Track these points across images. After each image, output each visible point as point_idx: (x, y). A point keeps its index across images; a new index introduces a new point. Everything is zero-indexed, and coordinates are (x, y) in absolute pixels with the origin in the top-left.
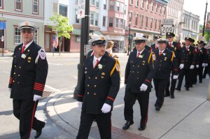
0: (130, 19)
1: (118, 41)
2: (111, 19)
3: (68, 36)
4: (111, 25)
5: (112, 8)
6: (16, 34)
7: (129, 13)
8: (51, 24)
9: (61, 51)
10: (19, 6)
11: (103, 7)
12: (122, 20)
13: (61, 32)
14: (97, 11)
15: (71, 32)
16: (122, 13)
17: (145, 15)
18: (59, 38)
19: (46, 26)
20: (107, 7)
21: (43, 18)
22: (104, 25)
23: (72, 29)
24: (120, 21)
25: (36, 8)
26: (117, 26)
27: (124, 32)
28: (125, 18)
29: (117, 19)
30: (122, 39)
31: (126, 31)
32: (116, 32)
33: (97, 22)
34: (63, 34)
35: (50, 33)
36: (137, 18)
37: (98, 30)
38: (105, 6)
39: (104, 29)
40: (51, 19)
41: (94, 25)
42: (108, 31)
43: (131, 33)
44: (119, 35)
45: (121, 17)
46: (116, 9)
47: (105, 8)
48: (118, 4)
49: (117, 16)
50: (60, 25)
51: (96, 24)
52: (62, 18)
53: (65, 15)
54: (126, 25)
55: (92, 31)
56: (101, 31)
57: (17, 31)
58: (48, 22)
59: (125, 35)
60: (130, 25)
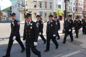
0: (84, 7)
1: (79, 16)
2: (77, 8)
3: (61, 15)
4: (76, 10)
5: (77, 4)
7: (84, 5)
8: (55, 11)
10: (46, 7)
11: (73, 4)
12: (81, 8)
13: (59, 14)
14: (71, 6)
16: (81, 5)
20: (75, 4)
21: (53, 10)
22: (74, 10)
23: (63, 13)
24: (80, 8)
25: (51, 7)
26: (79, 10)
27: (82, 12)
29: (79, 8)
30: (81, 15)
31: (83, 12)
32: (78, 12)
33: (71, 9)
34: (59, 15)
35: (55, 14)
37: (72, 12)
38: (74, 3)
39: (74, 12)
40: (56, 10)
41: (70, 11)
42: (75, 12)
43: (85, 12)
44: (80, 13)
45: (81, 7)
46: (78, 4)
47: (74, 4)
48: (79, 2)
49: (79, 7)
50: (58, 12)
51: (71, 10)
52: (59, 9)
53: (60, 8)
54: (83, 9)
55: (69, 13)
56: (73, 13)
57: (46, 15)
58: (54, 11)
59: (82, 13)
60: (84, 10)
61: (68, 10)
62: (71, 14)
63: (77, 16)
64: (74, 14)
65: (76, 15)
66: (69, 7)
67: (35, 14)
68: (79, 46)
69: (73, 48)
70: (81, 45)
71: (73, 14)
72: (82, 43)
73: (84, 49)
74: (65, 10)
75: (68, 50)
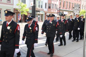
0: (60, 4)
2: (50, 4)
3: (26, 14)
4: (49, 7)
9: (23, 22)
12: (55, 5)
13: (23, 12)
15: (28, 12)
17: (69, 2)
18: (22, 15)
19: (14, 9)
21: (13, 5)
22: (46, 7)
23: (29, 10)
24: (54, 5)
26: (53, 8)
27: (57, 11)
28: (58, 3)
29: (53, 4)
31: (58, 10)
32: (52, 11)
33: (42, 6)
34: (23, 13)
35: (17, 13)
36: (64, 3)
39: (46, 10)
41: (40, 8)
42: (48, 11)
43: (61, 11)
45: (55, 3)
49: (53, 2)
50: (22, 8)
51: (42, 7)
52: (23, 4)
53: (25, 2)
54: (58, 7)
55: (39, 11)
56: (44, 11)
60: (60, 7)
62: (41, 13)
64: (45, 14)
66: (39, 2)
74: (33, 5)
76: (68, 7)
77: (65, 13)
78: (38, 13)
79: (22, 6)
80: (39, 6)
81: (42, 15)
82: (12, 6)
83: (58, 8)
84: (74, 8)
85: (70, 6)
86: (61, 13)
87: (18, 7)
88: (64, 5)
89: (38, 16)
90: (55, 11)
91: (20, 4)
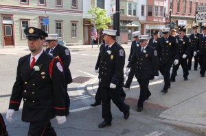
0: (171, 5)
2: (150, 7)
4: (150, 14)
6: (57, 28)
8: (89, 16)
9: (100, 43)
10: (59, 2)
12: (162, 8)
13: (99, 24)
15: (109, 23)
16: (162, 1)
18: (98, 30)
19: (84, 19)
21: (81, 12)
22: (143, 14)
23: (110, 21)
24: (159, 8)
26: (157, 14)
27: (164, 20)
28: (166, 5)
29: (157, 7)
30: (162, 28)
31: (167, 19)
32: (155, 20)
33: (135, 11)
34: (101, 27)
35: (89, 26)
36: (179, 4)
37: (137, 19)
39: (142, 19)
40: (89, 12)
41: (132, 16)
42: (147, 20)
43: (172, 20)
44: (159, 24)
45: (161, 4)
49: (156, 4)
50: (98, 18)
51: (135, 14)
52: (99, 10)
55: (130, 22)
56: (139, 21)
57: (59, 26)
58: (86, 15)
59: (166, 23)
60: (170, 13)
61: (126, 15)
62: (133, 25)
63: (152, 30)
64: (142, 26)
65: (147, 27)
67: (25, 23)
68: (156, 117)
69: (141, 124)
70: (161, 116)
71: (139, 25)
72: (165, 109)
73: (169, 125)
75: (126, 131)
76: (188, 10)
77: (181, 23)
78: (128, 25)
79: (98, 13)
80: (130, 11)
81: (136, 29)
82: (79, 15)
83: (166, 13)
84: (197, 13)
85: (191, 9)
86: (173, 23)
87: (91, 15)
88: (178, 8)
89: (127, 31)
90: (160, 21)
91: (94, 9)
